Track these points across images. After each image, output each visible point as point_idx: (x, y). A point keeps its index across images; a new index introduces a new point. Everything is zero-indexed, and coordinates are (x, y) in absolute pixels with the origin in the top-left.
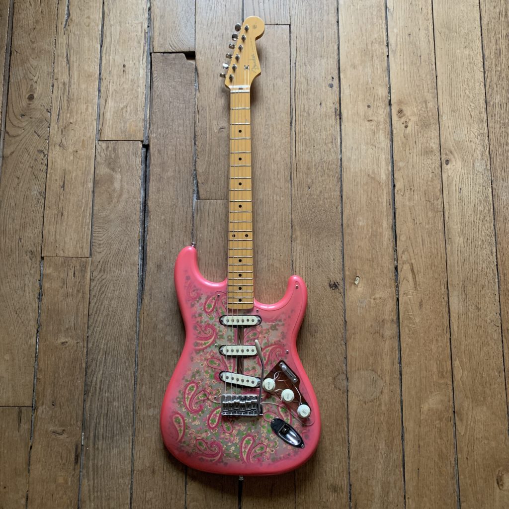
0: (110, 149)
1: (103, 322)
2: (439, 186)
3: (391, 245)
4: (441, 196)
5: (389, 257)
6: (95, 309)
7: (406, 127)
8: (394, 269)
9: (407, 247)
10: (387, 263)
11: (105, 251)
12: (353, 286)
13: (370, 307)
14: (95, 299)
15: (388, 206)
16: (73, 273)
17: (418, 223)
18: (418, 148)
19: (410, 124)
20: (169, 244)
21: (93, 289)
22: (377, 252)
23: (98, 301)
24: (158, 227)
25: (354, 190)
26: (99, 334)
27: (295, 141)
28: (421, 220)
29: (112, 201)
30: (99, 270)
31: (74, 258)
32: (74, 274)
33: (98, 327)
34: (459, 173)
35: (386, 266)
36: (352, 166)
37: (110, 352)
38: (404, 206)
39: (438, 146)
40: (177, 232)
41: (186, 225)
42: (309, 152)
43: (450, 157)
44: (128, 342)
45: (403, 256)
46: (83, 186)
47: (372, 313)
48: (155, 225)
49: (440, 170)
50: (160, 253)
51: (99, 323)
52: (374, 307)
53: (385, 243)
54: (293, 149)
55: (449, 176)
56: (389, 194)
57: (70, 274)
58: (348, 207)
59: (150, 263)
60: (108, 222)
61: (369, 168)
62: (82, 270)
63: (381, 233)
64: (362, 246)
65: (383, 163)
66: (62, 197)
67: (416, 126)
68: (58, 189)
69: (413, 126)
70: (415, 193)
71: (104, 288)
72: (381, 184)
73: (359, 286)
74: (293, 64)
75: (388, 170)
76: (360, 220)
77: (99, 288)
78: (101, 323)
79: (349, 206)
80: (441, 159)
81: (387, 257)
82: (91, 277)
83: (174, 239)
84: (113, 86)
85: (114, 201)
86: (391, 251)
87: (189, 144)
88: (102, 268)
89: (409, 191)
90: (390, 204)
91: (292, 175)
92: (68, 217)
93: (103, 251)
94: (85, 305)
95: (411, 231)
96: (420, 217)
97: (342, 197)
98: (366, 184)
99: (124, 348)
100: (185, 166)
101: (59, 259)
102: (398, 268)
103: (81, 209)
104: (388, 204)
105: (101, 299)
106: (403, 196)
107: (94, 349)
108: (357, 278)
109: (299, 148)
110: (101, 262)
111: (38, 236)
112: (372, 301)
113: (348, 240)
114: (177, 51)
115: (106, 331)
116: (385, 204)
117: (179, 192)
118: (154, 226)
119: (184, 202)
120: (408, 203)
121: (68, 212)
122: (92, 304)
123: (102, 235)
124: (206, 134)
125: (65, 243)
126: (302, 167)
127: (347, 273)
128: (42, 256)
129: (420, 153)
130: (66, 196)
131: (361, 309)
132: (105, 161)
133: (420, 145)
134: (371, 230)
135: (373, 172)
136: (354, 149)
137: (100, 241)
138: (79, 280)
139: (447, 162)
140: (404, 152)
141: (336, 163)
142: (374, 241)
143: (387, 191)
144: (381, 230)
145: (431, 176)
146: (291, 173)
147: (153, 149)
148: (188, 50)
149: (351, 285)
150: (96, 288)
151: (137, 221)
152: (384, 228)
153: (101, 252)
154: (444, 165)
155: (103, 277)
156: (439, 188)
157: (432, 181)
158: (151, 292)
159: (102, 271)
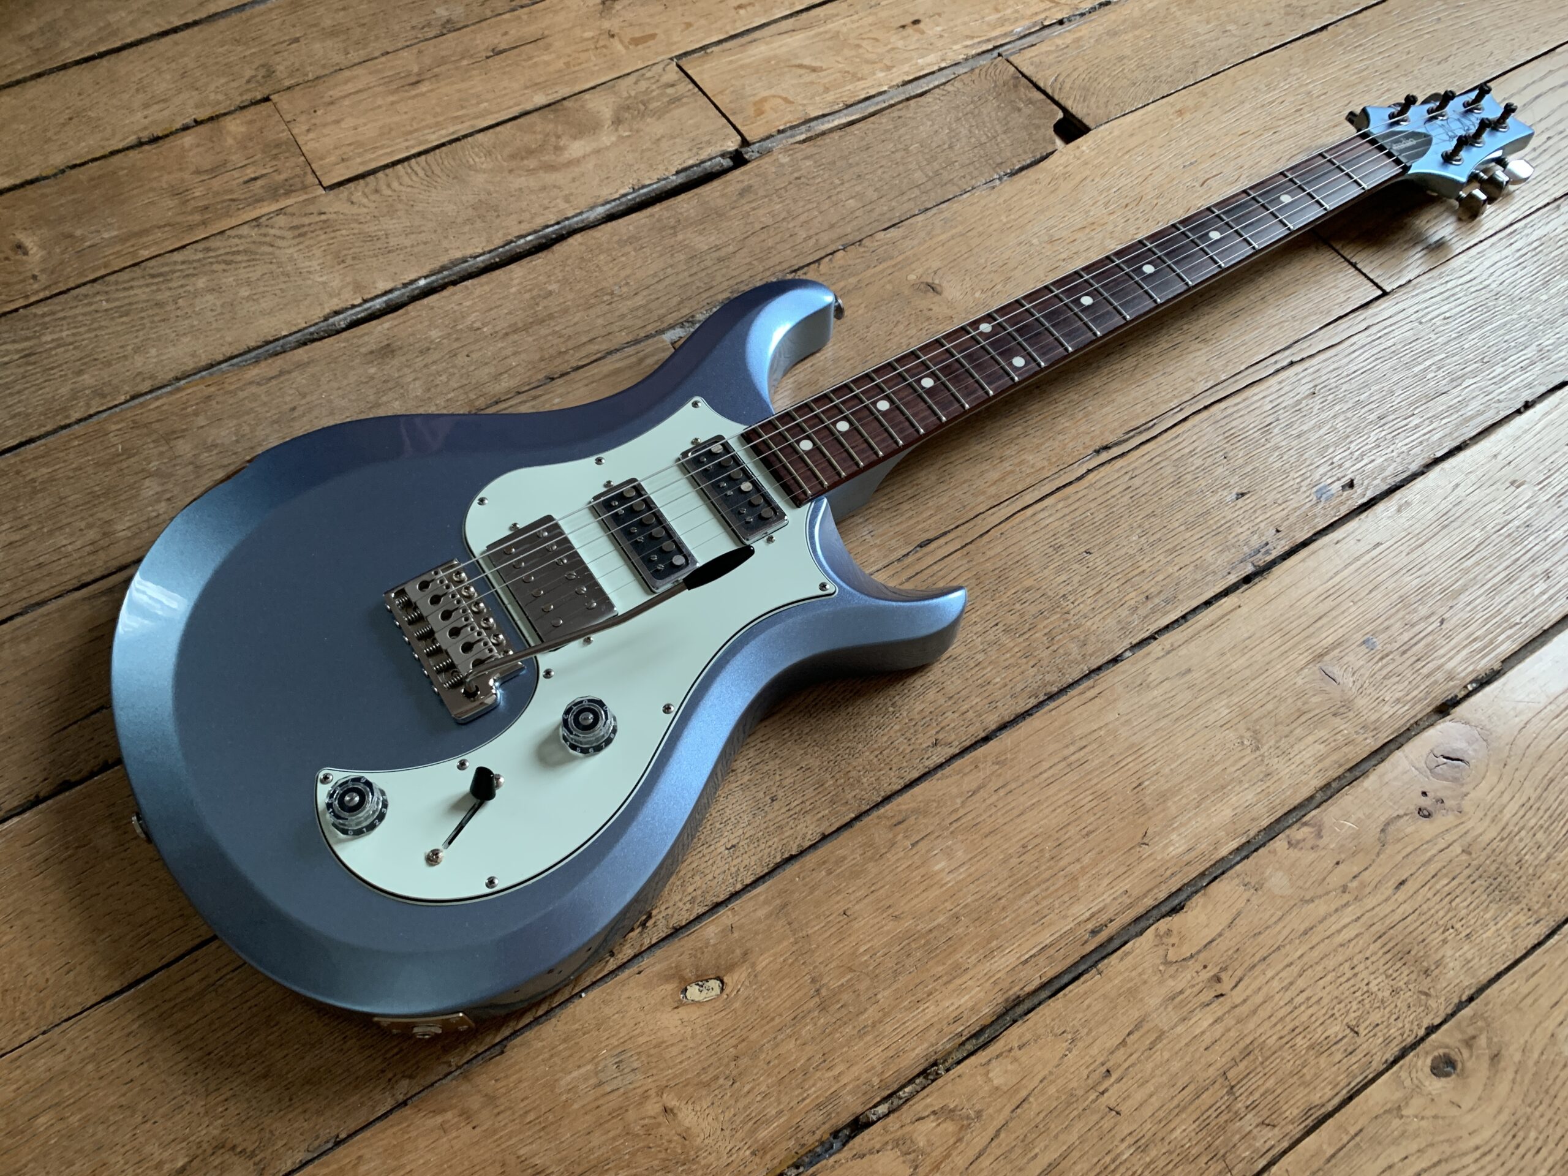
0: (670, 91)
1: (130, 304)
2: (1324, 1094)
3: (941, 1042)
4: (1297, 1131)
5: (885, 1063)
6: (166, 269)
7: (1424, 813)
8: (845, 1118)
9: (979, 1114)
10: (856, 1070)
11: (365, 210)
12: (670, 987)
13: (619, 1112)
14: (200, 255)
15: (1083, 932)
16: (253, 176)
17: (1110, 1099)
18: (1386, 908)
19: (1442, 821)
20: (476, 341)
21: (229, 237)
22: (873, 999)
23: (195, 265)
24: (513, 290)
25: (1045, 765)
26: (84, 314)
27: (1058, 489)
28: (1132, 1103)
29: (522, 159)
30: (296, 222)
31: (303, 158)
32: (255, 179)
33: (107, 301)
34: (1448, 1149)
35: (836, 1078)
36: (1122, 707)
37: (35, 363)
38: (1131, 993)
39: (1469, 983)
40: (530, 339)
41: (565, 352)
42: (1057, 548)
43: (1476, 1065)
44: (87, 392)
45: (930, 1124)
46: (526, 88)
47: (596, 1139)
48: (516, 282)
49: (1389, 1056)
50: (434, 334)
51: (125, 297)
52: (627, 1132)
53: (931, 1011)
54: (1029, 498)
55: (1397, 1110)
56: (1130, 906)
57: (248, 171)
58: (970, 782)
59: (387, 325)
60: (455, 178)
61: (1167, 770)
62: (276, 189)
63: (959, 970)
64: (856, 925)
65: (1228, 813)
66: (465, 62)
67: (1457, 849)
68: (482, 47)
69: (1449, 838)
70: (1218, 1008)
71: (245, 258)
72: (1146, 851)
73: (683, 1012)
74: (1283, 359)
75: (1217, 845)
76: (949, 853)
77: (241, 248)
78: (127, 301)
79: (974, 786)
80: (1432, 1030)
81: (876, 1055)
82: (264, 219)
83: (500, 345)
84: (845, 24)
85: (526, 162)
86: (915, 1055)
87: (822, 242)
88: (306, 229)
89: (1206, 975)
90: (1094, 932)
91: (942, 541)
92: (414, 97)
93: (361, 205)
94: (166, 243)
95: (1052, 1090)
96: (1139, 1096)
97: (986, 739)
98: (1102, 797)
99: (65, 390)
100: (750, 263)
101: (283, 131)
102: (866, 1134)
103: (458, 110)
104: (1090, 926)
105: (207, 268)
106: (1167, 963)
107: (32, 323)
108: (715, 984)
109: (1046, 514)
110: (323, 217)
111: (324, 66)
112: (653, 1108)
113: (844, 858)
114: (1056, 97)
115: (103, 323)
116: (1080, 911)
117: (660, 286)
118: (512, 279)
119: (640, 313)
120: (1154, 1002)
121: (432, 90)
122: (177, 257)
123: (410, 183)
124: (880, 261)
125: (337, 122)
126: (990, 554)
127: (710, 930)
128: (272, 97)
129: (1378, 928)
130: (474, 69)
131: (593, 1081)
132: (630, 97)
133: (1407, 908)
134: (941, 919)
135: (1163, 797)
136: (1188, 677)
137: (389, 186)
138: (243, 197)
139: (1444, 1066)
140: (1330, 863)
141: (1090, 649)
142: (910, 961)
143: (1135, 893)
144: (973, 959)
145: (1336, 1029)
146: (945, 533)
147: (743, 174)
148: (1079, 116)
149: (668, 979)
150: (236, 241)
151: (500, 234)
152: (987, 966)
153: (352, 203)
154: (1421, 1062)
155: (279, 243)
156: (1316, 1098)
157: (1320, 1048)
158: (289, 372)
159: (297, 232)
